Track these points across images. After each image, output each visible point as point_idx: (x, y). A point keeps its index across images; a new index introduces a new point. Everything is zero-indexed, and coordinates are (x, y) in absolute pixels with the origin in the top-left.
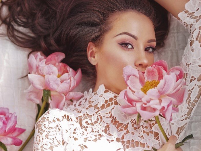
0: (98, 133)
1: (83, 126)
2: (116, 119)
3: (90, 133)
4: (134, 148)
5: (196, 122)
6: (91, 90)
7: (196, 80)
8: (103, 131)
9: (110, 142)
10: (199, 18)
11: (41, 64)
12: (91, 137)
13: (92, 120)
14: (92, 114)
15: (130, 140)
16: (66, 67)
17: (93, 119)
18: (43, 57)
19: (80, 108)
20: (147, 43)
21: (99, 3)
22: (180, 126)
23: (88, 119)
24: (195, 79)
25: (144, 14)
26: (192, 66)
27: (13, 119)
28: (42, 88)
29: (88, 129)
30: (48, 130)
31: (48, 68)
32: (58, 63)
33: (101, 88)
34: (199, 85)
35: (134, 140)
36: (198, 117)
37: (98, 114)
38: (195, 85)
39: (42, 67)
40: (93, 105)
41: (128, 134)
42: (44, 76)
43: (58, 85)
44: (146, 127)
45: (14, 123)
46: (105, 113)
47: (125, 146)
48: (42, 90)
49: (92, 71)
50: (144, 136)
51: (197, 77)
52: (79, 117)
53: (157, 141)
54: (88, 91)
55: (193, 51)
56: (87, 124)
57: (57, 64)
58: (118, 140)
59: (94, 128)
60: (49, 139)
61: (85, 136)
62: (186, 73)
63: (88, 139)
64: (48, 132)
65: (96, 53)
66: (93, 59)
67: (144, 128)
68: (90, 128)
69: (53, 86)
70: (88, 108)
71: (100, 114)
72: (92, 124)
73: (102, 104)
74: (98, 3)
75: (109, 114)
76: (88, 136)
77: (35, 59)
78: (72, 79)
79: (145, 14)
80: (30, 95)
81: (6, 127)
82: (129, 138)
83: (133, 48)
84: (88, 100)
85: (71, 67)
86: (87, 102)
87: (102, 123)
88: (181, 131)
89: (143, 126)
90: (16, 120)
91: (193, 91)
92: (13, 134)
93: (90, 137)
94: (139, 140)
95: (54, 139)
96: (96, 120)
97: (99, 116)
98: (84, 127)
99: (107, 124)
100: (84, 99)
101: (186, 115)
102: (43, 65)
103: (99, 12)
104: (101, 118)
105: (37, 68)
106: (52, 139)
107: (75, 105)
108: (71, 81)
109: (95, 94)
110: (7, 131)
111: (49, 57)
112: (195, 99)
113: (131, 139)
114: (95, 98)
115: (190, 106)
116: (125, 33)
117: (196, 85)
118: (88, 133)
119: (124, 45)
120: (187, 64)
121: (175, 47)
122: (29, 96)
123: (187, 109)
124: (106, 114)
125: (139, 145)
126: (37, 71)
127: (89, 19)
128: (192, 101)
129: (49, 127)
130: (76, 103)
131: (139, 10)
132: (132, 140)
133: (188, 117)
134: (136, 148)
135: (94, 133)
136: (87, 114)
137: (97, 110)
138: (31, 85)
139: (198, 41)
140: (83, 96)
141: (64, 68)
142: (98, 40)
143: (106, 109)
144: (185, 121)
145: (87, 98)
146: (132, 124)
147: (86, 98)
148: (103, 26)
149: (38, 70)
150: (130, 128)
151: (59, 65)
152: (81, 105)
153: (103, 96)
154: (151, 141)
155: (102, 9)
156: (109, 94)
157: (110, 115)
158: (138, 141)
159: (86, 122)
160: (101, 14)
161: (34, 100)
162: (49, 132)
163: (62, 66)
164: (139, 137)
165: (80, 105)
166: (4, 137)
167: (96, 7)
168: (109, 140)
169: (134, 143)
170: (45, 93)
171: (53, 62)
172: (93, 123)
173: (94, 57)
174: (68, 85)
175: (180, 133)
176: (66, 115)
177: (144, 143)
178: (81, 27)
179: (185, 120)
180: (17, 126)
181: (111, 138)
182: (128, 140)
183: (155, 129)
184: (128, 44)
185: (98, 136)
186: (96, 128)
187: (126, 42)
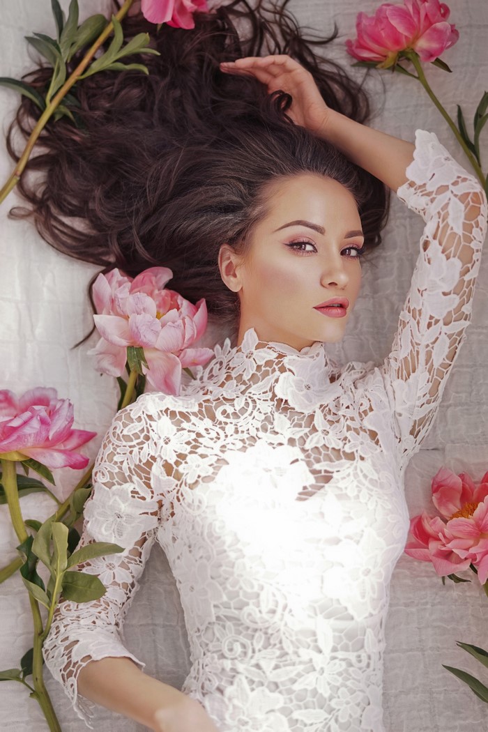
0: (249, 434)
1: (218, 420)
2: (287, 404)
3: (231, 435)
4: (333, 463)
5: (456, 405)
6: (228, 342)
7: (441, 323)
8: (257, 429)
9: (274, 448)
10: (436, 194)
11: (120, 293)
12: (234, 444)
13: (236, 405)
14: (234, 397)
15: (319, 446)
16: (176, 297)
17: (238, 404)
18: (126, 278)
19: (210, 384)
20: (345, 238)
21: (238, 161)
22: (417, 419)
23: (228, 404)
24: (437, 321)
25: (334, 178)
26: (429, 295)
27: (64, 412)
28: (124, 343)
29: (227, 427)
31: (134, 299)
32: (159, 290)
33: (250, 337)
34: (448, 333)
35: (327, 445)
36: (460, 395)
37: (247, 394)
38: (440, 334)
39: (121, 299)
40: (234, 374)
41: (314, 435)
42: (127, 318)
43: (156, 333)
44: (352, 419)
45: (67, 420)
46: (261, 392)
47: (312, 457)
48: (124, 347)
49: (230, 305)
50: (349, 438)
51: (441, 318)
52: (204, 401)
53: (378, 447)
54: (222, 345)
55: (429, 263)
56: (226, 415)
57: (156, 292)
58: (291, 443)
59: (239, 425)
61: (220, 443)
62: (418, 309)
63: (228, 446)
64: (116, 445)
65: (238, 268)
66: (232, 279)
67: (347, 419)
68: (232, 425)
69: (147, 337)
70: (225, 381)
71: (251, 395)
72: (235, 415)
73: (251, 373)
74: (235, 161)
75: (269, 393)
76: (226, 442)
77: (107, 283)
78: (187, 320)
79: (336, 179)
80: (102, 359)
81: (48, 431)
82: (317, 443)
83: (315, 250)
84: (224, 365)
85: (185, 297)
86: (224, 370)
87: (255, 413)
88: (421, 427)
89: (344, 416)
90: (73, 414)
91: (435, 345)
92: (66, 443)
93: (231, 443)
94: (338, 446)
95: (122, 463)
96: (243, 405)
97: (250, 397)
98: (220, 423)
99: (265, 414)
100: (217, 363)
101: (428, 395)
102: (124, 294)
103: (239, 179)
104: (254, 401)
105: (113, 301)
107: (201, 378)
108: (185, 324)
109: (237, 351)
110: (50, 438)
111: (139, 277)
112: (444, 362)
113: (322, 444)
114: (238, 359)
115: (435, 377)
116: (299, 223)
117: (443, 334)
118: (226, 436)
119: (296, 246)
120: (419, 290)
121: (408, 249)
122: (99, 362)
123: (428, 382)
124: (264, 393)
125: (342, 457)
126: (113, 308)
127: (218, 199)
128: (436, 365)
129: (122, 436)
130: (203, 373)
131: (325, 171)
132: (325, 445)
133: (433, 398)
135: (240, 436)
136: (224, 398)
137: (243, 387)
138: (102, 339)
139: (436, 242)
140: (214, 357)
141: (172, 300)
142: (239, 240)
143: (264, 381)
144: (428, 407)
145: (221, 360)
146: (322, 415)
148: (249, 210)
149: (114, 306)
150: (319, 421)
151: (160, 293)
152: (212, 376)
153: (254, 356)
155: (246, 172)
156: (265, 352)
157: (270, 395)
158: (337, 448)
159: (224, 412)
160: (243, 184)
161: (109, 371)
163: (166, 295)
164: (340, 439)
165: (210, 377)
166: (45, 451)
167: (233, 170)
168: (273, 444)
169: (329, 452)
170: (131, 353)
171: (148, 287)
172: (237, 412)
173: (235, 276)
174: (179, 333)
175: (419, 431)
177: (352, 451)
178: (202, 216)
179: (426, 405)
180: (74, 427)
181: (276, 439)
182: (314, 446)
183: (370, 424)
184: (305, 243)
185: (248, 442)
186: (244, 425)
187: (301, 240)
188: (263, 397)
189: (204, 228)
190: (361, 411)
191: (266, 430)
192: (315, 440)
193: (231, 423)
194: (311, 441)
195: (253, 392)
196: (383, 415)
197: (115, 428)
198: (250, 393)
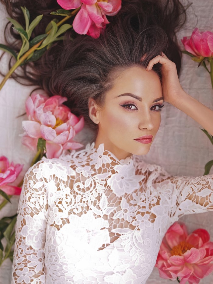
0: (87, 204)
1: (74, 190)
2: (110, 188)
3: (78, 203)
4: (122, 229)
8: (92, 202)
9: (96, 218)
11: (39, 110)
14: (87, 176)
15: (120, 218)
16: (67, 113)
17: (86, 184)
19: (76, 162)
23: (81, 182)
29: (77, 196)
30: (32, 192)
31: (45, 116)
32: (59, 106)
35: (124, 219)
37: (93, 177)
39: (39, 114)
40: (91, 164)
41: (119, 212)
42: (40, 123)
44: (143, 207)
46: (101, 179)
47: (113, 225)
50: (137, 218)
52: (71, 177)
54: (91, 145)
56: (78, 188)
58: (105, 217)
59: (84, 196)
60: (31, 202)
63: (74, 210)
64: (31, 193)
65: (97, 112)
66: (94, 117)
67: (140, 208)
68: (80, 196)
70: (85, 165)
71: (95, 179)
72: (84, 190)
73: (99, 166)
75: (104, 181)
76: (74, 207)
77: (33, 103)
78: (71, 130)
82: (120, 216)
84: (88, 155)
86: (86, 158)
87: (94, 192)
89: (139, 206)
93: (76, 208)
95: (35, 202)
96: (89, 185)
97: (94, 181)
98: (74, 192)
99: (98, 194)
100: (84, 152)
102: (40, 111)
104: (95, 184)
105: (34, 113)
106: (34, 203)
107: (73, 156)
108: (69, 132)
109: (95, 152)
113: (122, 218)
114: (95, 156)
116: (128, 94)
119: (126, 106)
125: (128, 226)
126: (34, 116)
129: (33, 189)
130: (75, 153)
132: (123, 218)
134: (124, 229)
135: (82, 204)
136: (82, 175)
137: (93, 172)
142: (98, 98)
143: (103, 174)
146: (126, 200)
147: (86, 151)
150: (124, 204)
153: (102, 158)
154: (144, 223)
156: (107, 158)
158: (129, 221)
159: (78, 186)
161: (28, 147)
162: (33, 194)
163: (62, 110)
164: (131, 217)
165: (77, 157)
168: (96, 215)
169: (123, 223)
170: (40, 142)
172: (85, 188)
173: (96, 116)
174: (66, 138)
176: (55, 176)
177: (135, 225)
181: (98, 212)
182: (117, 218)
183: (154, 211)
184: (131, 105)
185: (84, 209)
186: (86, 197)
187: (129, 103)
188: (101, 182)
189: (78, 91)
190: (151, 203)
191: (95, 205)
192: (119, 215)
193: (80, 194)
194: (117, 215)
195: (96, 178)
196: (165, 207)
197: (30, 184)
198: (95, 178)
